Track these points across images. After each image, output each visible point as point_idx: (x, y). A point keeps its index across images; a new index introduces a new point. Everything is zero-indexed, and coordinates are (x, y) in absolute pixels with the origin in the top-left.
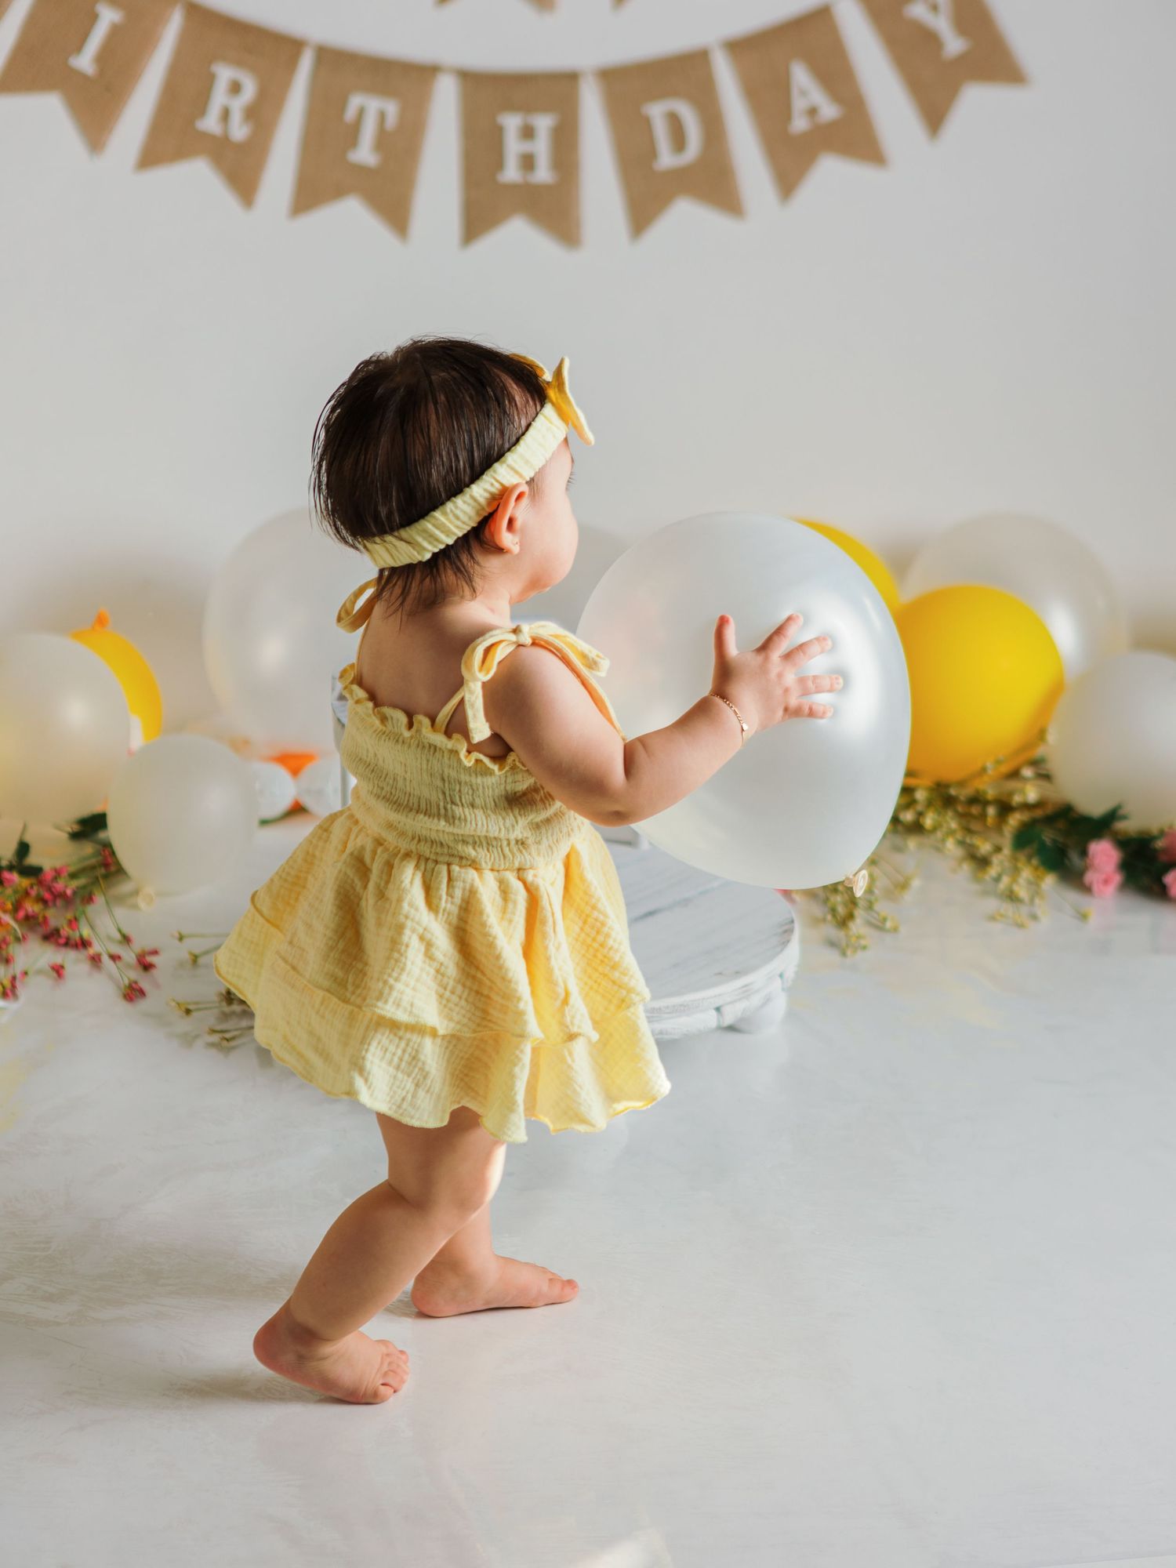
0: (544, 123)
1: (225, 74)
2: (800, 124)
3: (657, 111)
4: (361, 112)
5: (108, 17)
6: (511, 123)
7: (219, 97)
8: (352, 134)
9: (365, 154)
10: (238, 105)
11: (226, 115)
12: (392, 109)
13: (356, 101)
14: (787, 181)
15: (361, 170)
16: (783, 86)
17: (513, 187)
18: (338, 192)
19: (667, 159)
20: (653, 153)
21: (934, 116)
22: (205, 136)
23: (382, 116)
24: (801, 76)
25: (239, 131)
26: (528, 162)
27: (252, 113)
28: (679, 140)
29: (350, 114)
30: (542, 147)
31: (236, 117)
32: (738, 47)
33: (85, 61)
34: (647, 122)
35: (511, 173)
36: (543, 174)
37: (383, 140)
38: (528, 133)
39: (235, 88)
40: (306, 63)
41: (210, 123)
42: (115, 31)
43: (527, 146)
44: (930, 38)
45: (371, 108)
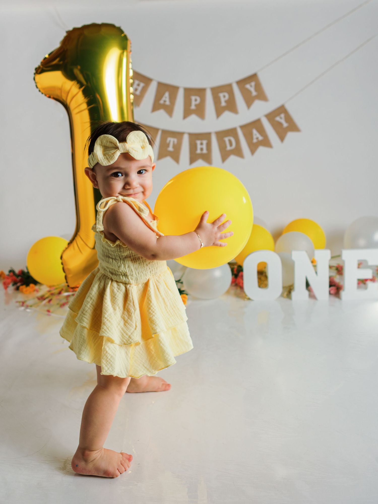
0: (205, 142)
2: (255, 141)
3: (226, 139)
4: (170, 141)
6: (198, 142)
8: (168, 145)
9: (171, 149)
12: (176, 140)
13: (169, 139)
14: (253, 151)
15: (170, 152)
16: (251, 134)
17: (199, 154)
18: (166, 156)
19: (229, 148)
20: (226, 147)
21: (282, 138)
23: (174, 142)
24: (255, 132)
26: (202, 149)
28: (231, 144)
29: (168, 142)
30: (204, 147)
32: (242, 127)
34: (225, 142)
35: (199, 151)
36: (205, 151)
37: (174, 146)
38: (202, 144)
40: (160, 133)
43: (202, 146)
44: (281, 124)
45: (172, 141)
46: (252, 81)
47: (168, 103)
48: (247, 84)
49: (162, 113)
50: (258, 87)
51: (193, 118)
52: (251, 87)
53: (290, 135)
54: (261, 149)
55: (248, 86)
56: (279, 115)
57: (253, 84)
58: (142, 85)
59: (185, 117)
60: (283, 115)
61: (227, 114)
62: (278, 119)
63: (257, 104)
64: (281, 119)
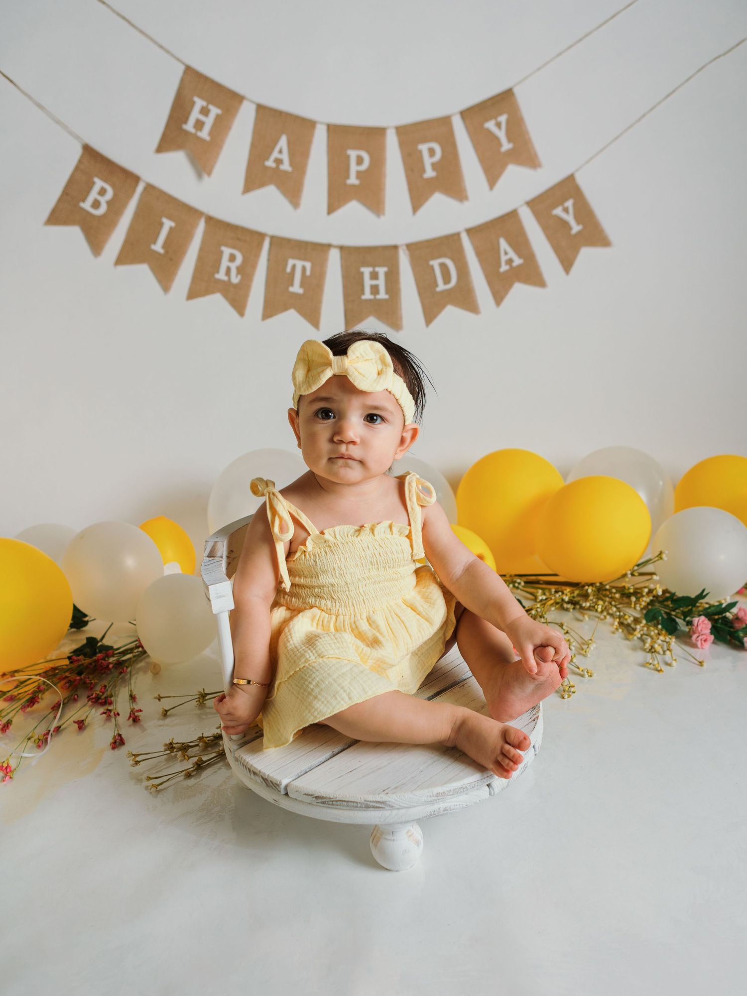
0: (382, 271)
1: (227, 251)
2: (504, 267)
3: (435, 263)
4: (294, 267)
5: (168, 224)
6: (366, 271)
7: (225, 262)
8: (290, 279)
9: (296, 288)
10: (233, 266)
11: (228, 271)
12: (308, 265)
13: (291, 262)
14: (499, 298)
15: (295, 296)
16: (496, 250)
17: (368, 302)
18: (285, 308)
19: (441, 287)
20: (434, 283)
21: (567, 264)
22: (219, 281)
23: (304, 268)
24: (503, 244)
25: (235, 279)
26: (375, 289)
27: (240, 270)
28: (447, 278)
29: (289, 269)
30: (381, 282)
31: (234, 272)
32: (472, 232)
33: (158, 247)
34: (432, 268)
35: (367, 295)
36: (382, 295)
37: (305, 282)
38: (374, 276)
39: (232, 258)
40: (266, 245)
41: (221, 276)
42: (171, 229)
43: (374, 282)
44: (565, 224)
45: (298, 266)
46: (500, 114)
47: (286, 166)
48: (487, 120)
49: (271, 192)
50: (516, 129)
51: (354, 209)
52: (497, 127)
53: (586, 254)
54: (519, 290)
55: (490, 125)
56: (561, 201)
57: (503, 119)
58: (214, 111)
59: (331, 210)
60: (569, 204)
61: (438, 201)
62: (558, 211)
63: (513, 173)
64: (565, 212)
